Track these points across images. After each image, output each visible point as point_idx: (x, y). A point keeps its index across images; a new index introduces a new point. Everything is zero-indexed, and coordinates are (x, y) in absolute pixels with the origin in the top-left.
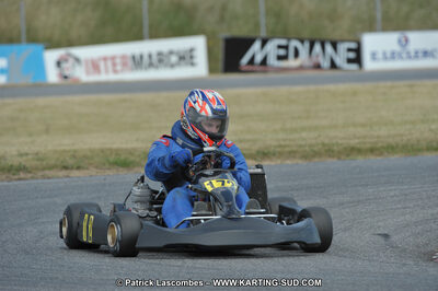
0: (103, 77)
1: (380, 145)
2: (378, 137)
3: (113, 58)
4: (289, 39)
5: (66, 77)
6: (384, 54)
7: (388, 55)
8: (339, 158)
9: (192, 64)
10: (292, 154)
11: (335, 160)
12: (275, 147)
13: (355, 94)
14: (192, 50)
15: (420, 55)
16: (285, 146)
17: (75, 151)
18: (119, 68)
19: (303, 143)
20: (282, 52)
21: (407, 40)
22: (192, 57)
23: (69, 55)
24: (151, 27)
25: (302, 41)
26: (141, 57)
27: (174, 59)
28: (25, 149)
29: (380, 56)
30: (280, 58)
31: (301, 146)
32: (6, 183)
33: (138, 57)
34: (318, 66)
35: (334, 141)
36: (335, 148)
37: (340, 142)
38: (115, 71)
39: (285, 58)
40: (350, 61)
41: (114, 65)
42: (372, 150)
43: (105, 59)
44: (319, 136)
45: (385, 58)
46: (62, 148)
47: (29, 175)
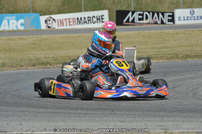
0: (65, 27)
1: (199, 54)
2: (197, 51)
3: (69, 19)
4: (143, 12)
5: (49, 27)
6: (184, 17)
7: (186, 18)
8: (182, 60)
9: (103, 22)
10: (162, 58)
11: (180, 60)
12: (154, 55)
13: (177, 33)
14: (102, 16)
15: (199, 18)
16: (159, 54)
17: (69, 56)
18: (71, 23)
19: (166, 53)
20: (141, 17)
21: (194, 12)
22: (102, 19)
23: (51, 18)
24: (84, 6)
25: (149, 12)
26: (81, 18)
27: (95, 20)
28: (47, 56)
29: (182, 18)
30: (140, 19)
31: (165, 54)
32: (42, 70)
33: (79, 19)
34: (156, 23)
35: (179, 52)
36: (180, 55)
37: (182, 53)
38: (70, 25)
39: (142, 19)
40: (169, 21)
41: (70, 22)
42: (195, 56)
43: (66, 19)
44: (172, 50)
45: (184, 20)
46: (63, 55)
47: (52, 66)
